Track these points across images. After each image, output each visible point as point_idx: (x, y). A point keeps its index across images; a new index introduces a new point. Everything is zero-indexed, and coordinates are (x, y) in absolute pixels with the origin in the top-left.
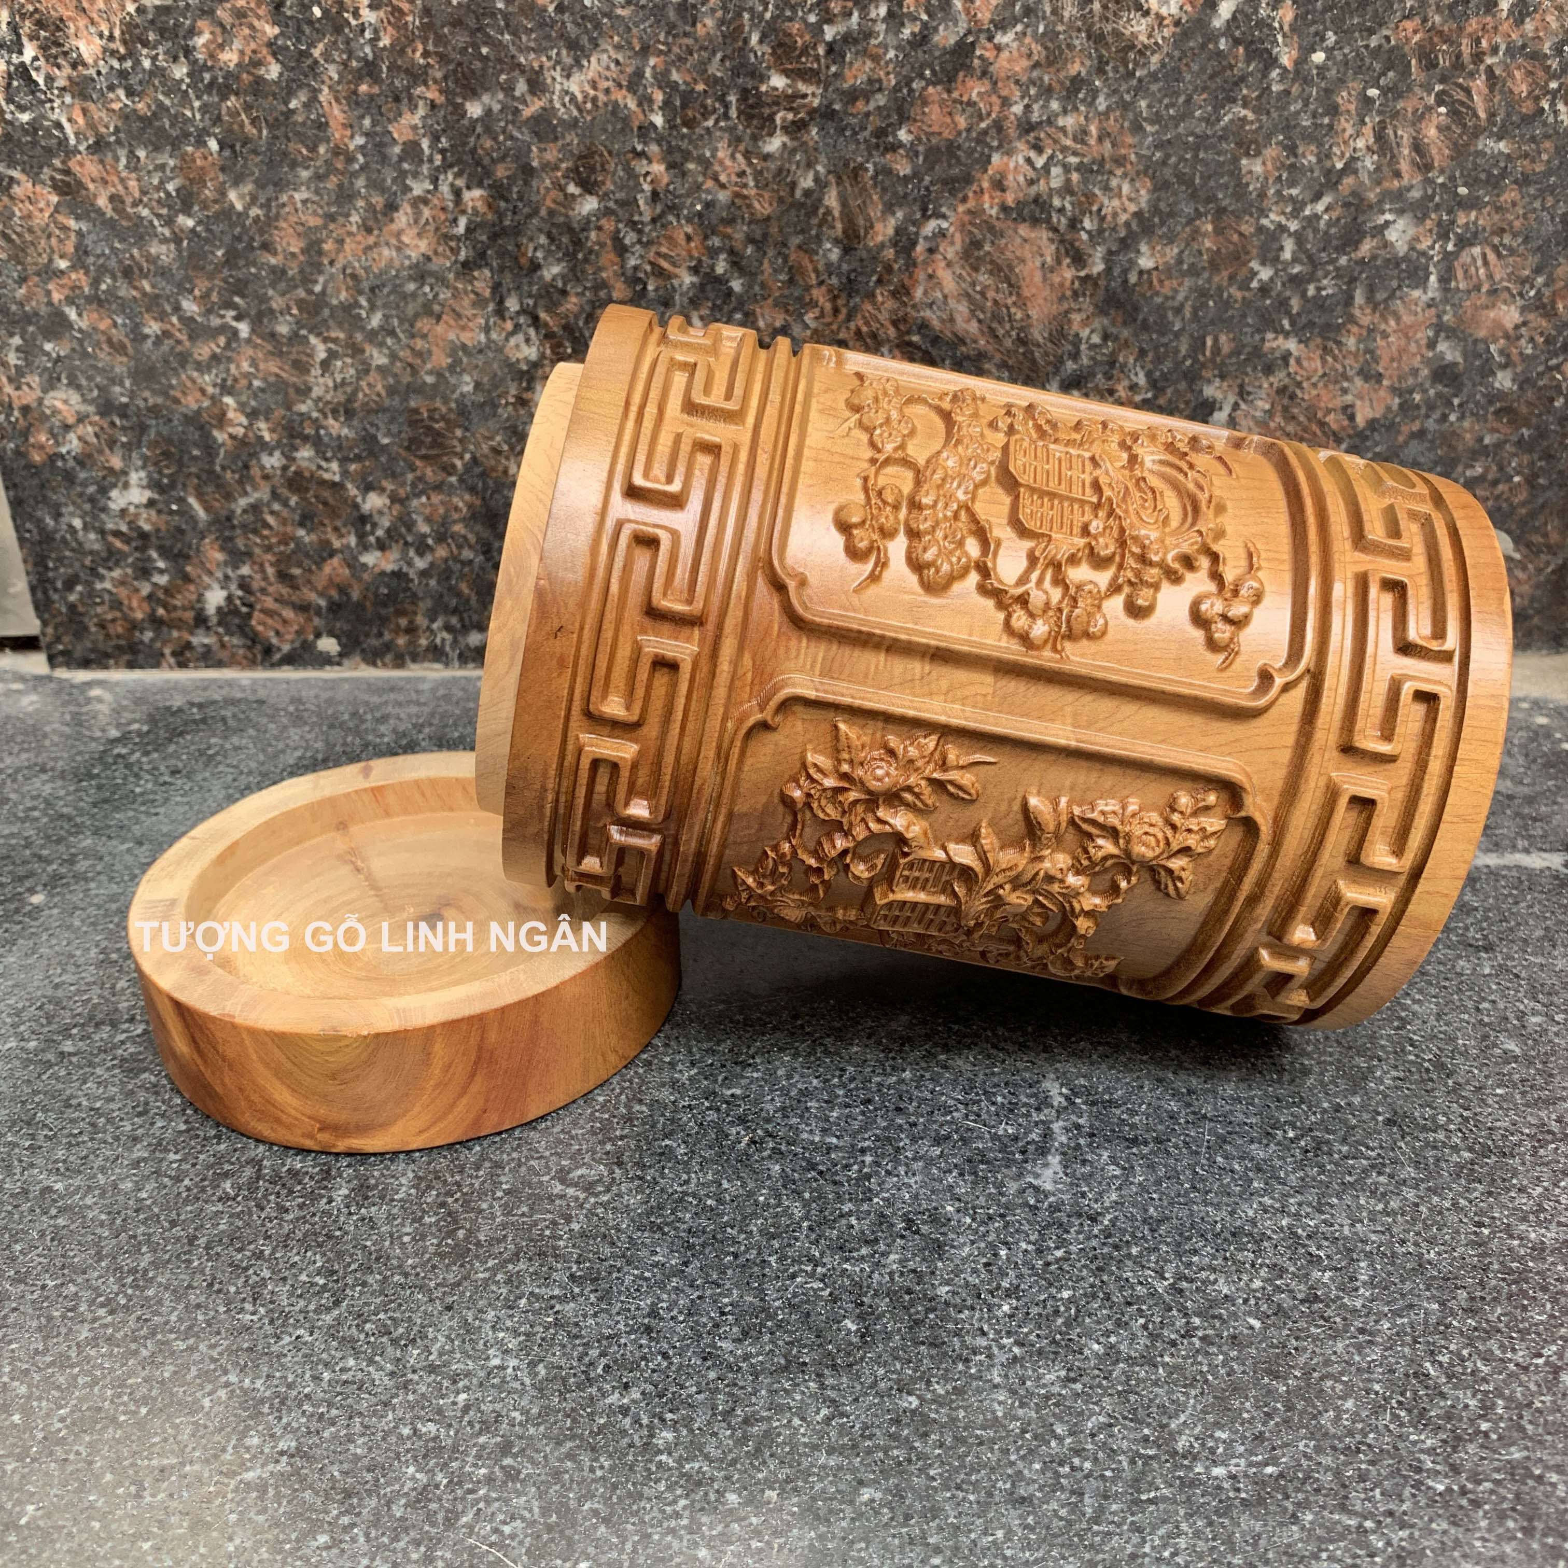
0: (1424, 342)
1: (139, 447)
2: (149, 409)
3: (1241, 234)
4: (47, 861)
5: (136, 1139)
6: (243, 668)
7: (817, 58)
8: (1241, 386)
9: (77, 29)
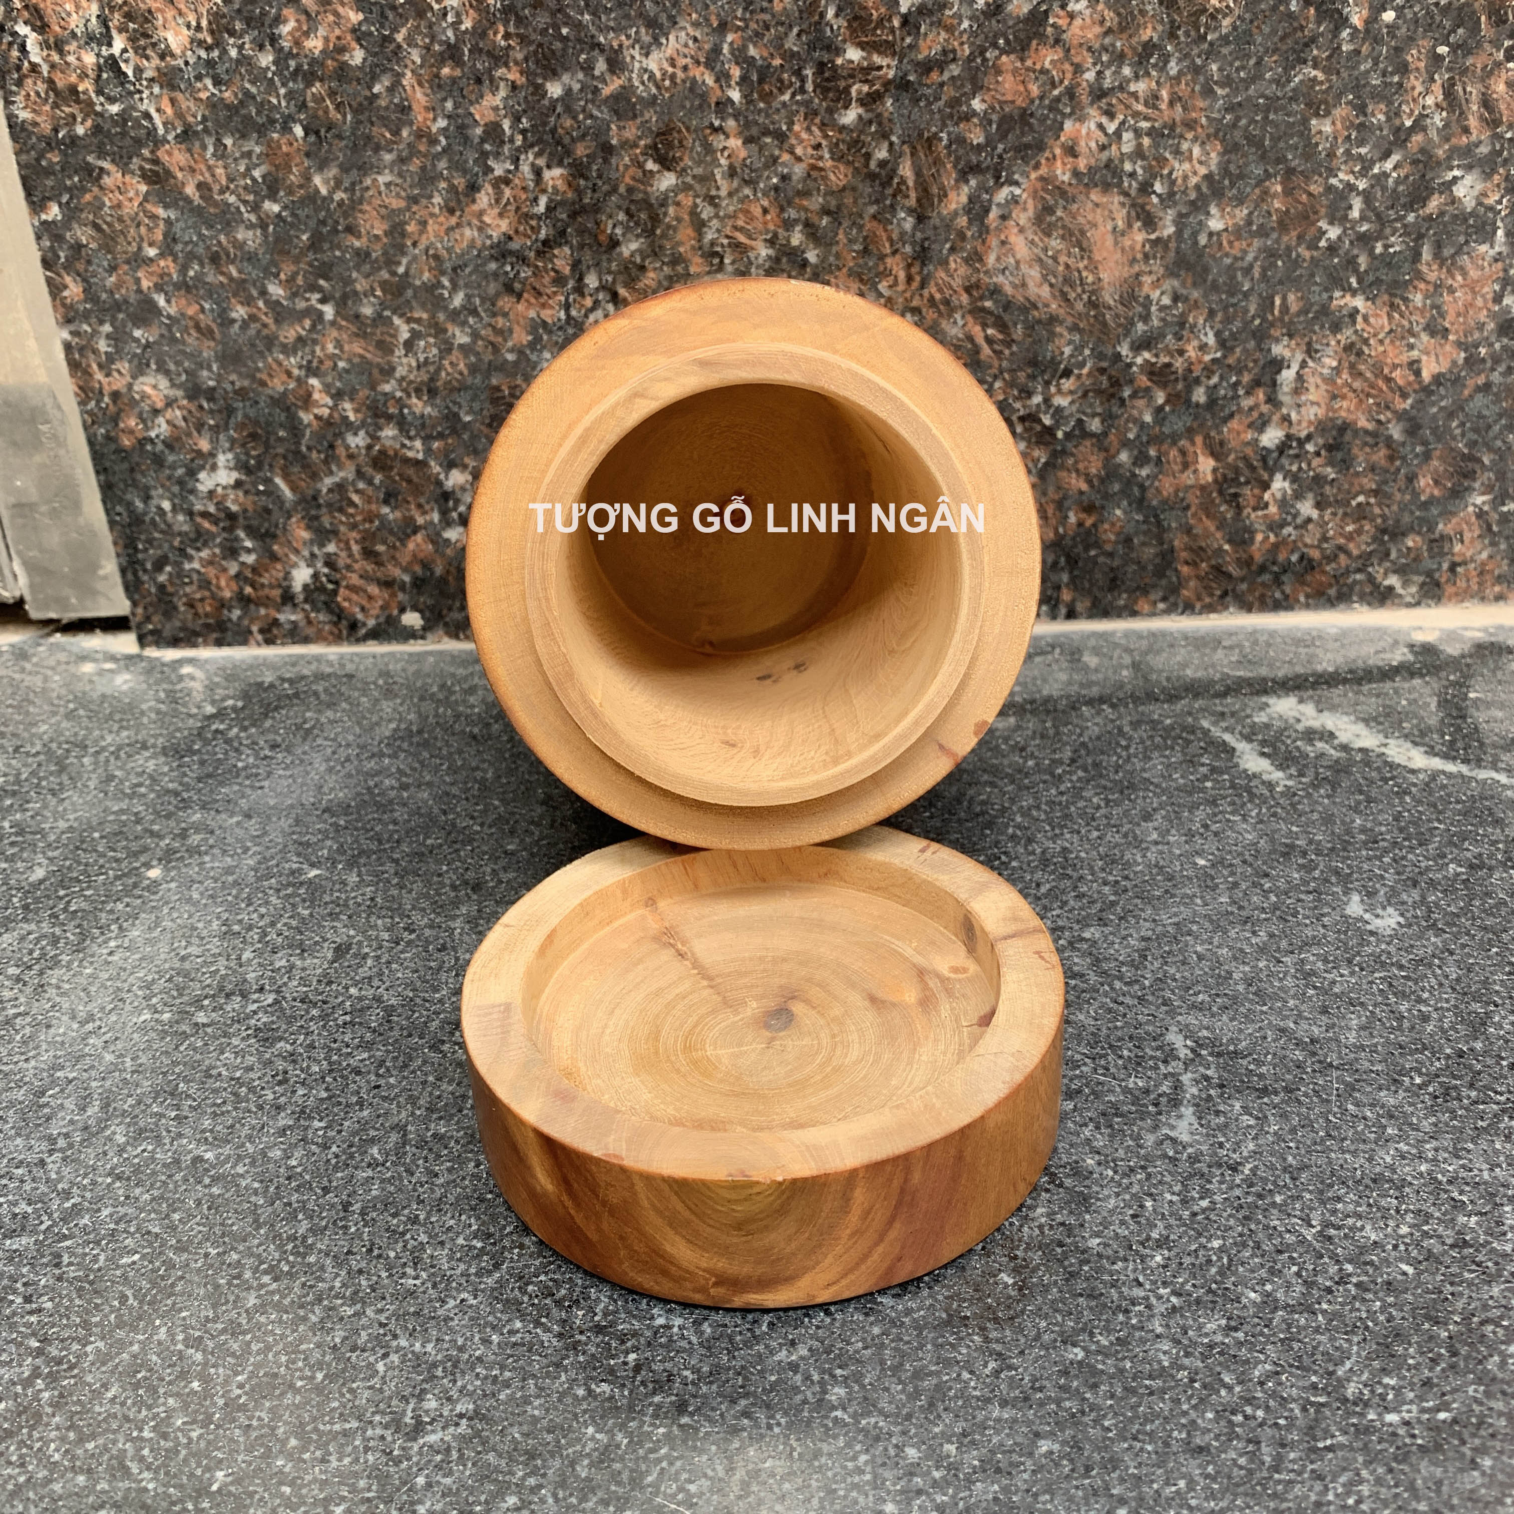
0: (1490, 296)
1: (227, 429)
2: (236, 392)
3: (1310, 194)
4: (159, 836)
5: (279, 1108)
6: (329, 644)
7: (892, 30)
8: (1309, 344)
9: (165, 20)
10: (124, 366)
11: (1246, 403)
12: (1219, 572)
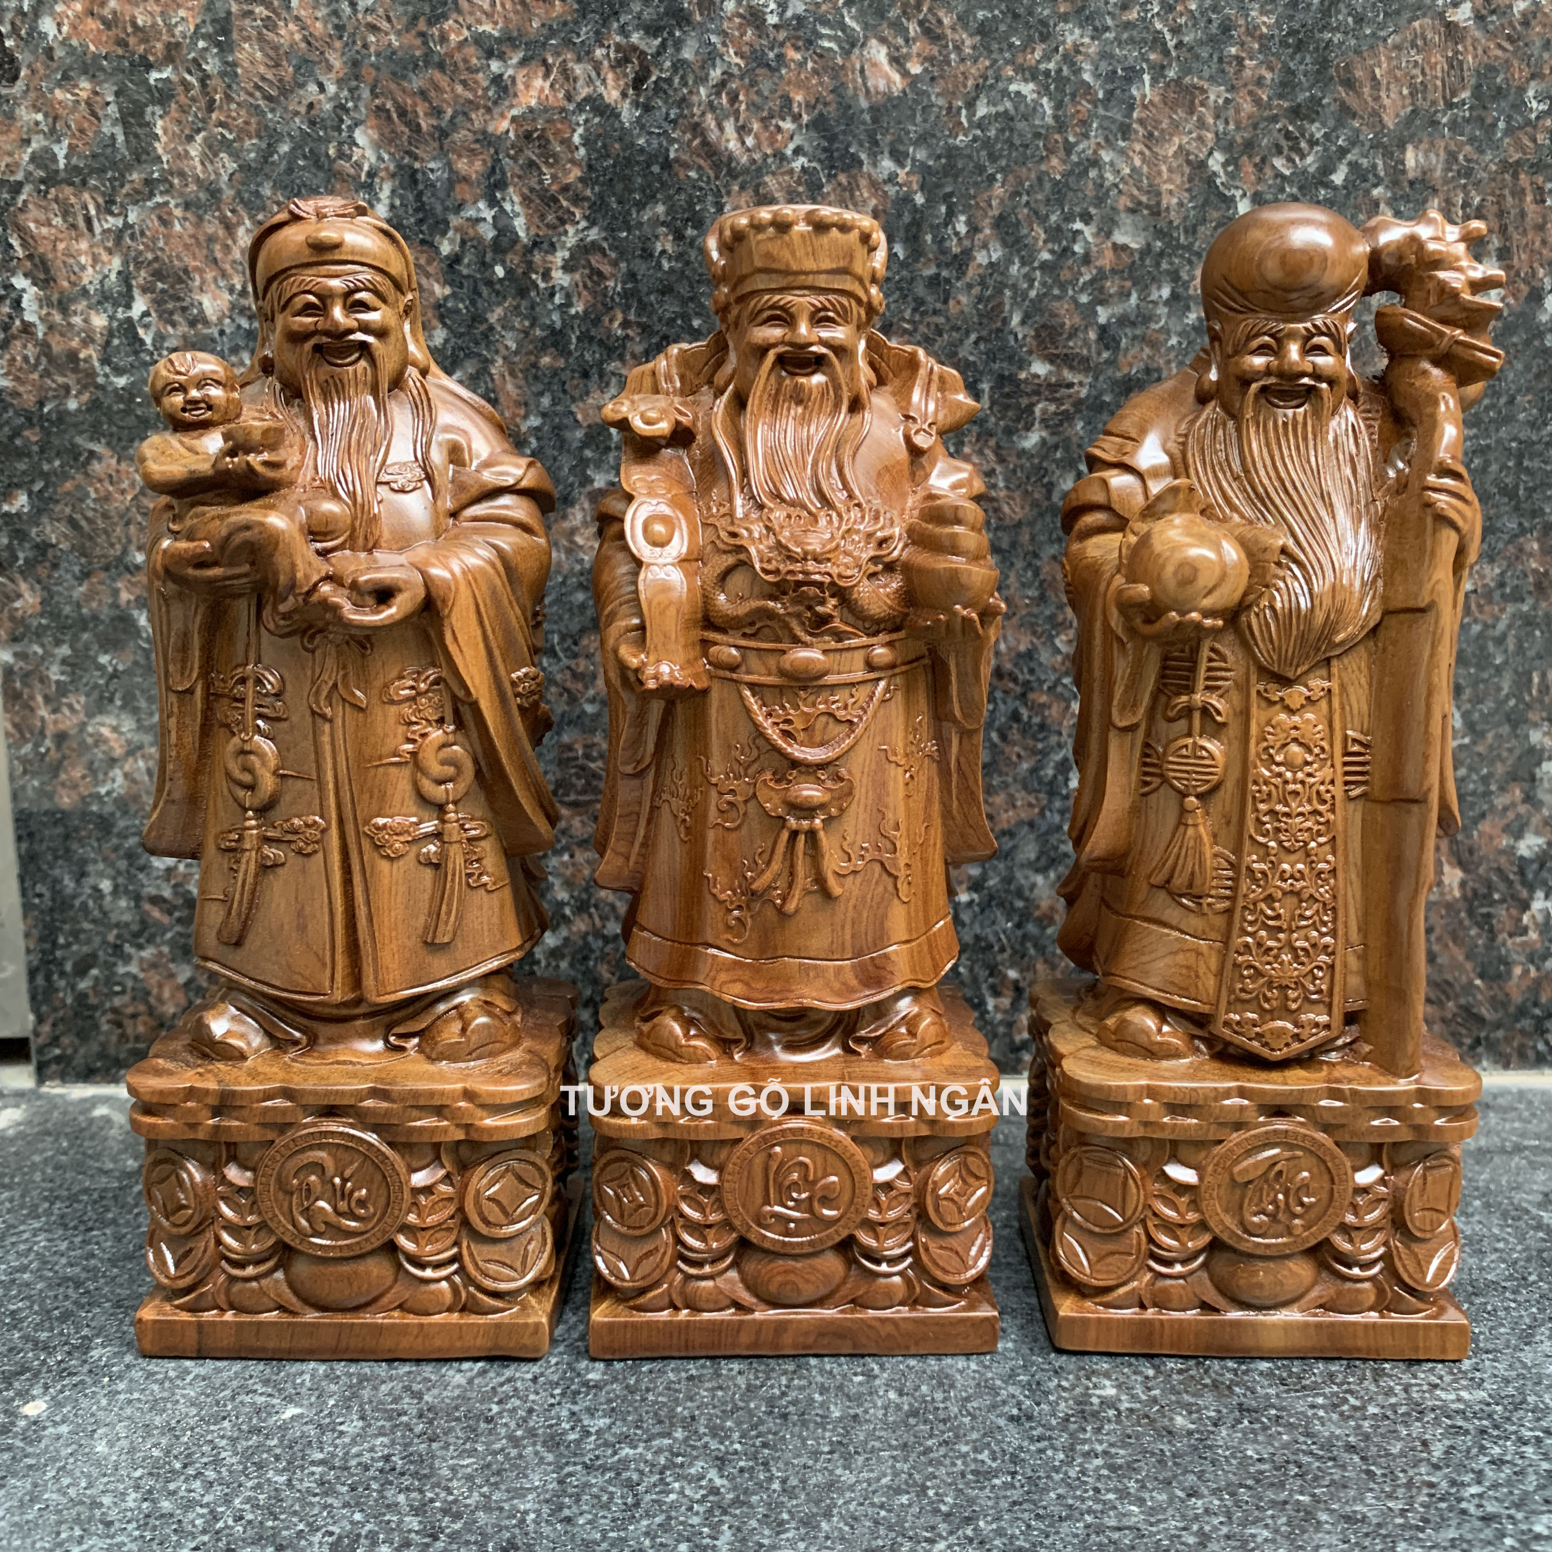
4: (46, 1348)
7: (1086, 342)
9: (203, 282)
10: (79, 701)
11: (1500, 801)
12: (1470, 1015)
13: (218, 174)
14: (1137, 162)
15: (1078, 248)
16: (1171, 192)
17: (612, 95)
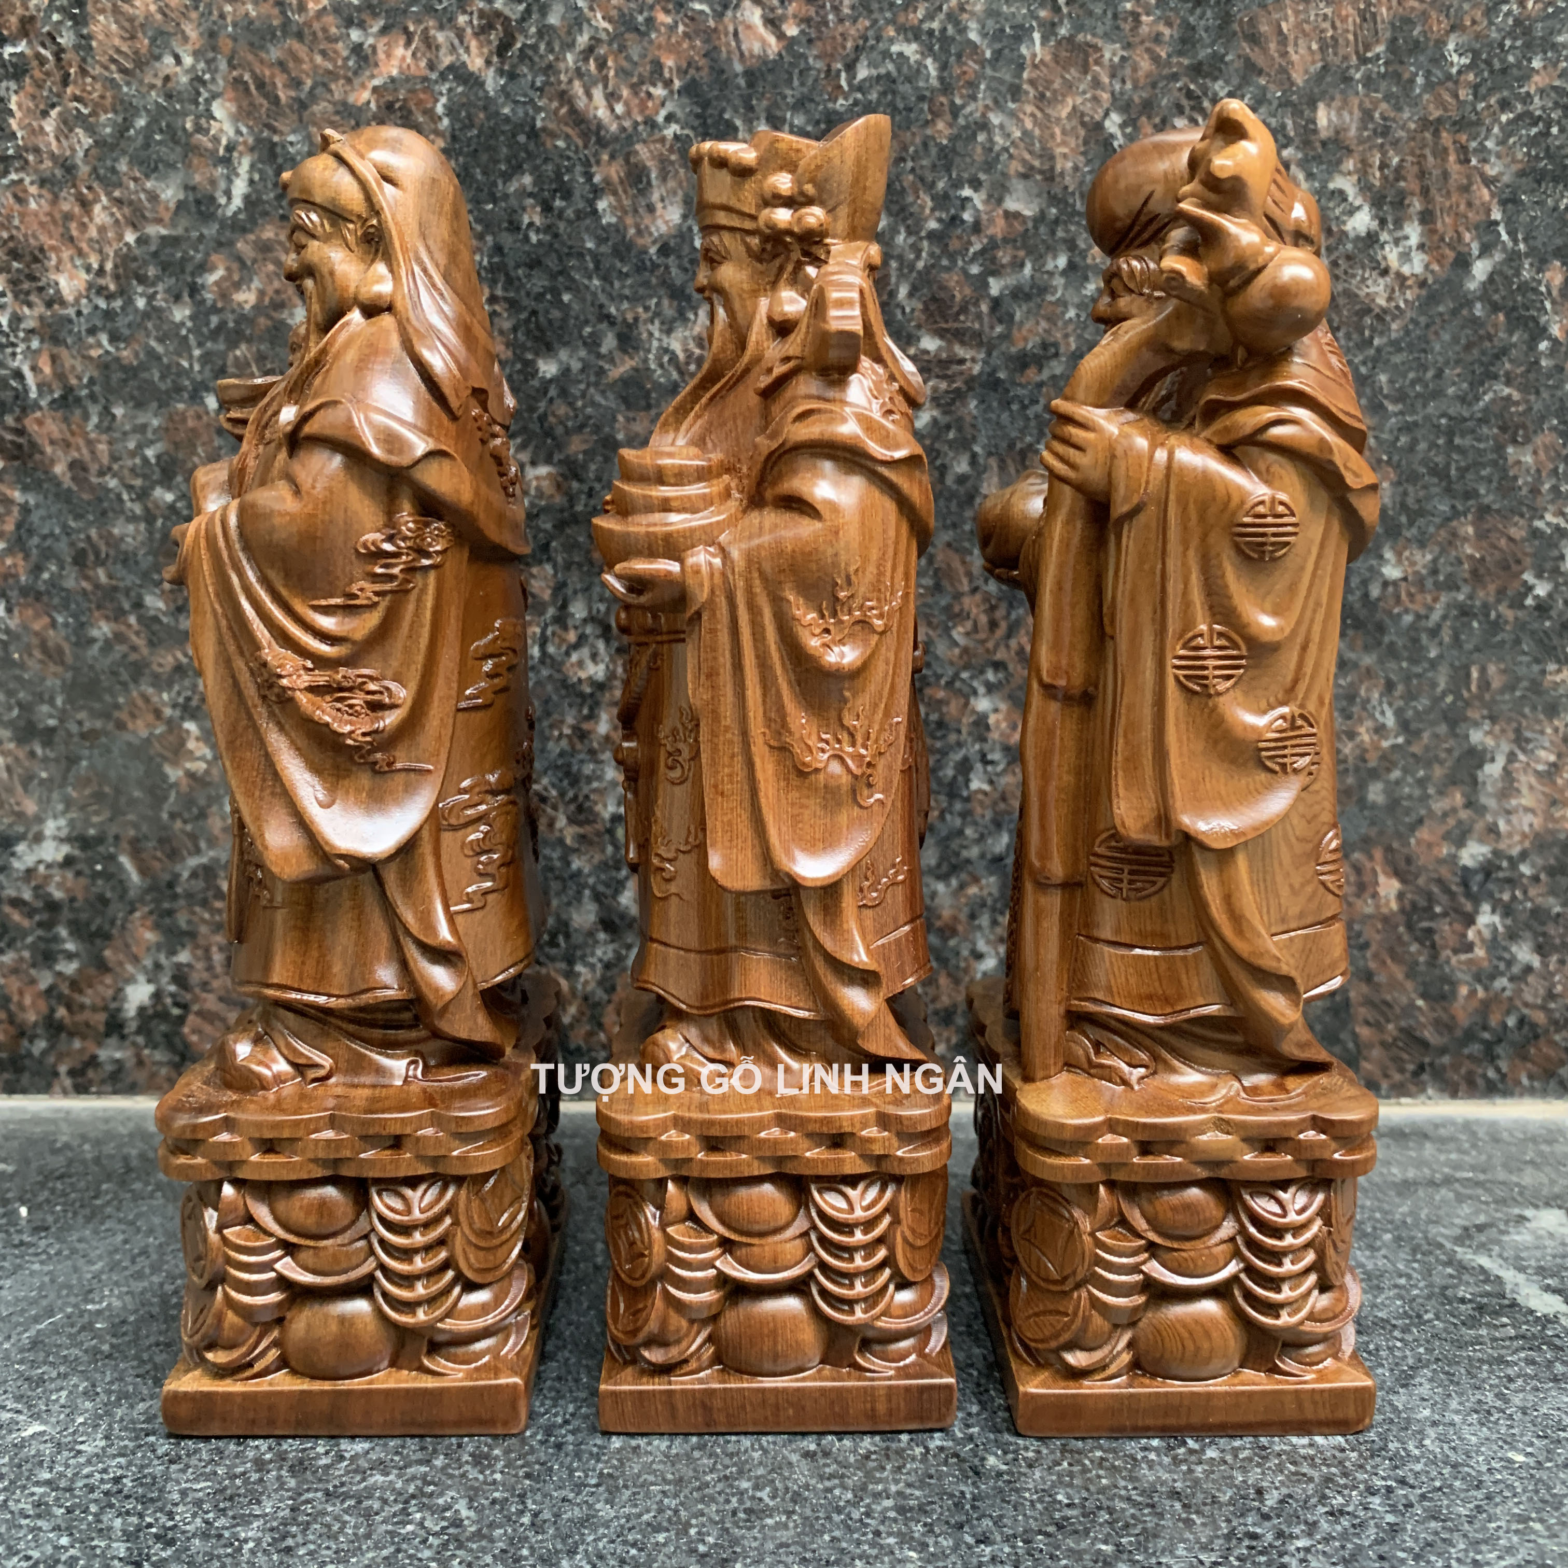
1: (62, 786)
2: (83, 736)
3: (1511, 539)
7: (979, 316)
8: (1518, 731)
9: (60, 261)
11: (1439, 805)
12: (1412, 1038)
13: (73, 150)
14: (1029, 124)
15: (967, 216)
16: (1065, 156)
17: (475, 62)
